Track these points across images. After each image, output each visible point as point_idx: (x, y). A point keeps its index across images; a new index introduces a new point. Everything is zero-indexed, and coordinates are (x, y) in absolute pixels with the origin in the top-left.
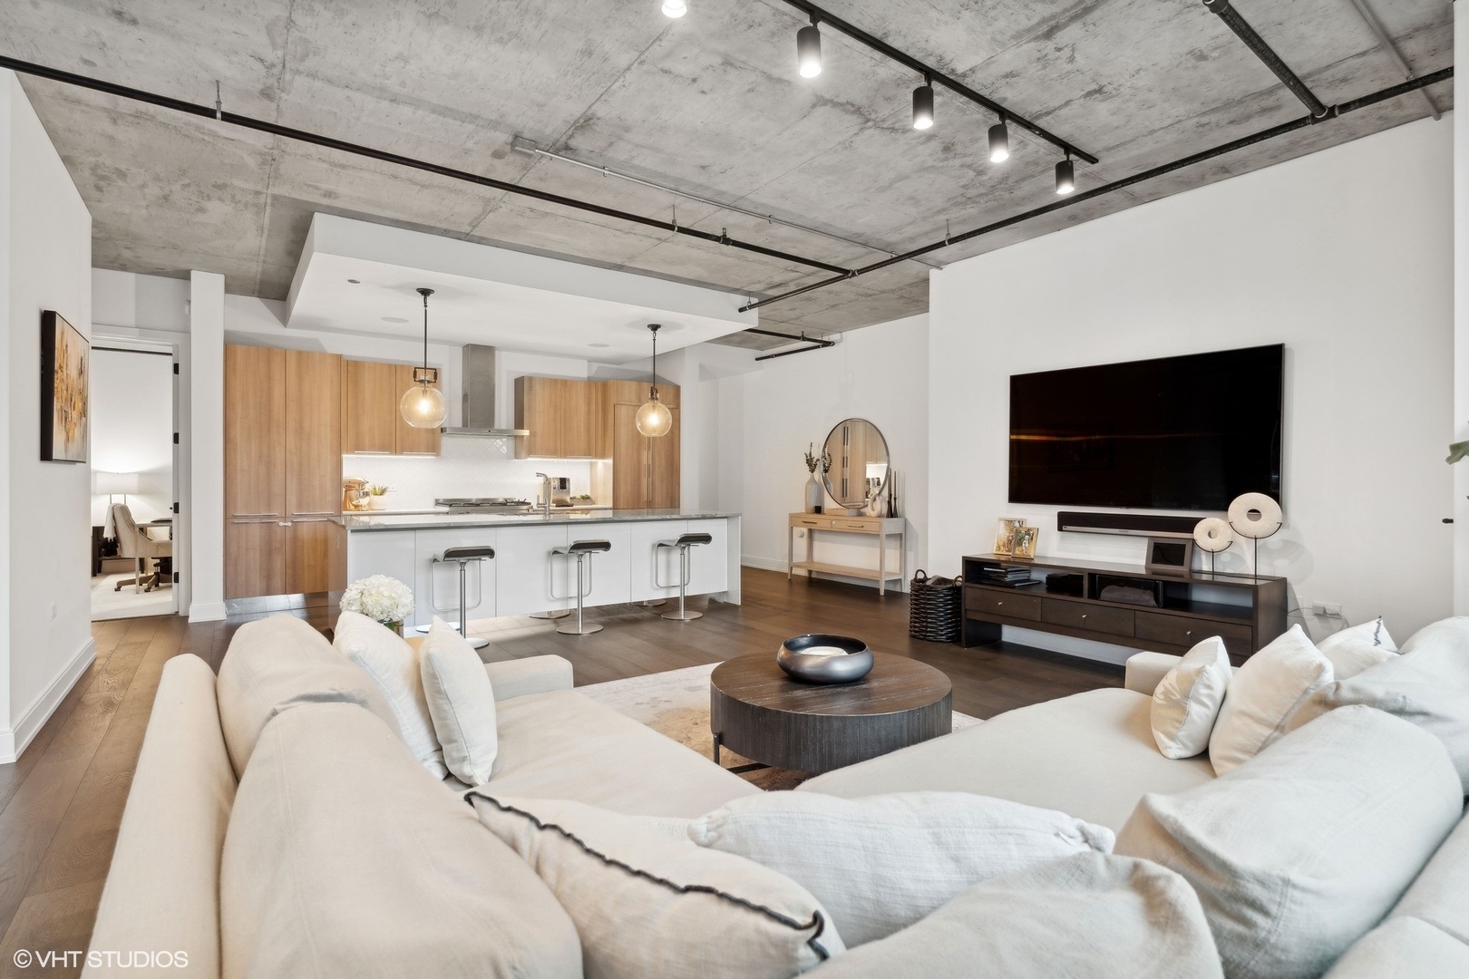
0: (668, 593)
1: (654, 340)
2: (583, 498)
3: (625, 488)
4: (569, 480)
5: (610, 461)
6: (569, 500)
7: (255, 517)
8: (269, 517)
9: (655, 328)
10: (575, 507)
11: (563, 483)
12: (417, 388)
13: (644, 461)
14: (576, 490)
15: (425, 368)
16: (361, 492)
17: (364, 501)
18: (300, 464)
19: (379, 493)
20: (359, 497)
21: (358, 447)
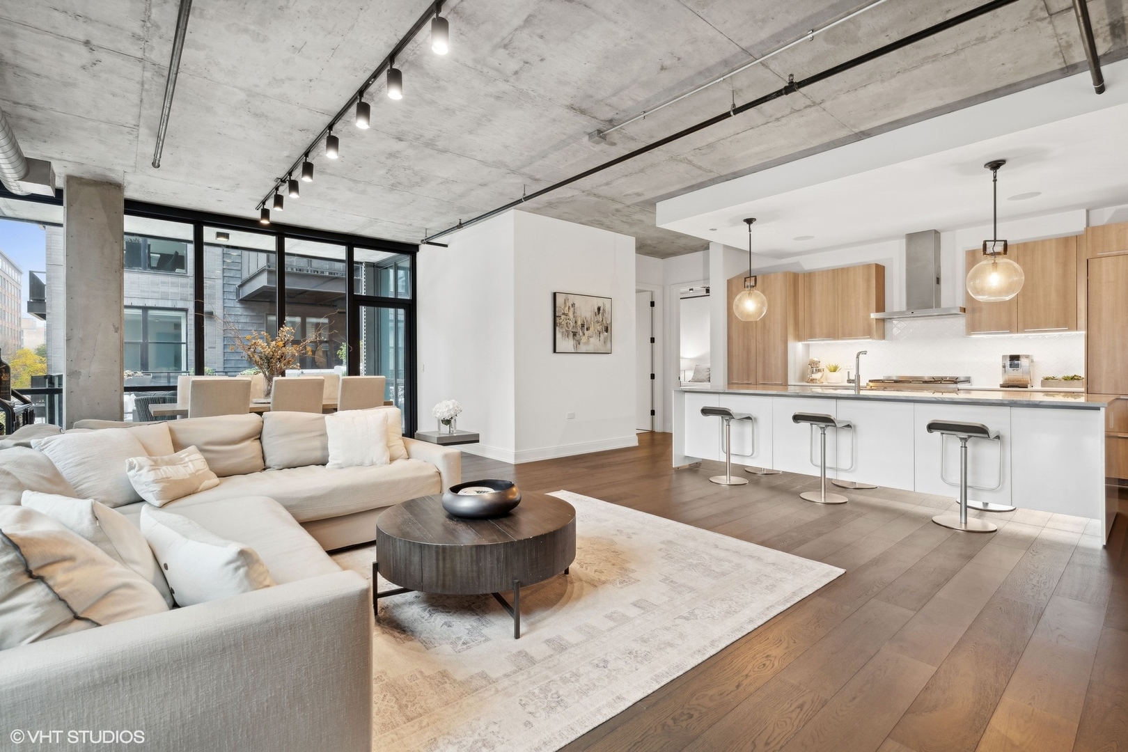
2: (1066, 378)
7: (741, 384)
8: (748, 384)
9: (996, 165)
16: (814, 369)
17: (817, 376)
18: (764, 350)
19: (833, 369)
20: (813, 373)
21: (812, 336)
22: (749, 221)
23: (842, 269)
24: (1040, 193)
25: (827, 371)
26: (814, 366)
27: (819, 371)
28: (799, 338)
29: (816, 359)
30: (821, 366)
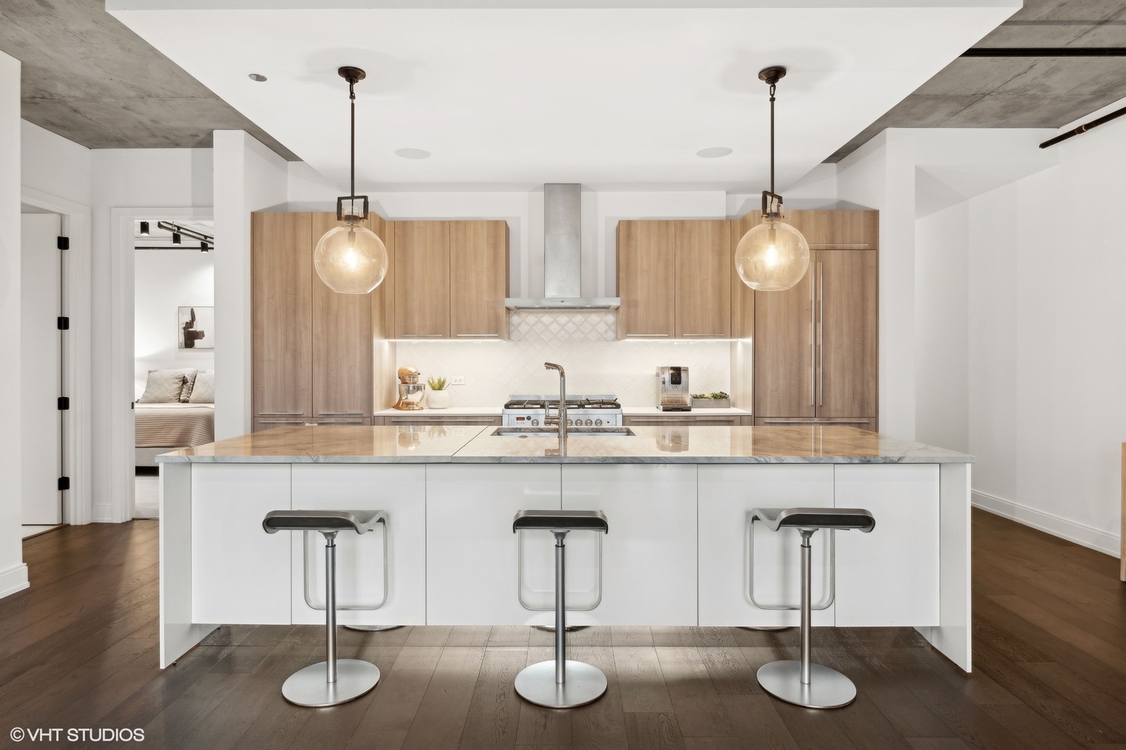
0: (785, 617)
1: (773, 100)
2: (715, 397)
3: (775, 382)
4: (686, 370)
5: (749, 340)
6: (688, 400)
7: (282, 416)
8: (296, 416)
9: (774, 75)
10: (695, 411)
11: (677, 376)
12: (340, 229)
13: (810, 339)
14: (695, 384)
15: (353, 197)
16: (411, 386)
17: (413, 398)
18: (328, 353)
19: (437, 387)
20: (408, 392)
21: (407, 332)
22: (351, 74)
23: (457, 222)
24: (731, 151)
25: (428, 388)
26: (407, 379)
27: (418, 388)
28: (386, 334)
29: (413, 370)
30: (421, 380)
